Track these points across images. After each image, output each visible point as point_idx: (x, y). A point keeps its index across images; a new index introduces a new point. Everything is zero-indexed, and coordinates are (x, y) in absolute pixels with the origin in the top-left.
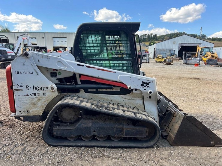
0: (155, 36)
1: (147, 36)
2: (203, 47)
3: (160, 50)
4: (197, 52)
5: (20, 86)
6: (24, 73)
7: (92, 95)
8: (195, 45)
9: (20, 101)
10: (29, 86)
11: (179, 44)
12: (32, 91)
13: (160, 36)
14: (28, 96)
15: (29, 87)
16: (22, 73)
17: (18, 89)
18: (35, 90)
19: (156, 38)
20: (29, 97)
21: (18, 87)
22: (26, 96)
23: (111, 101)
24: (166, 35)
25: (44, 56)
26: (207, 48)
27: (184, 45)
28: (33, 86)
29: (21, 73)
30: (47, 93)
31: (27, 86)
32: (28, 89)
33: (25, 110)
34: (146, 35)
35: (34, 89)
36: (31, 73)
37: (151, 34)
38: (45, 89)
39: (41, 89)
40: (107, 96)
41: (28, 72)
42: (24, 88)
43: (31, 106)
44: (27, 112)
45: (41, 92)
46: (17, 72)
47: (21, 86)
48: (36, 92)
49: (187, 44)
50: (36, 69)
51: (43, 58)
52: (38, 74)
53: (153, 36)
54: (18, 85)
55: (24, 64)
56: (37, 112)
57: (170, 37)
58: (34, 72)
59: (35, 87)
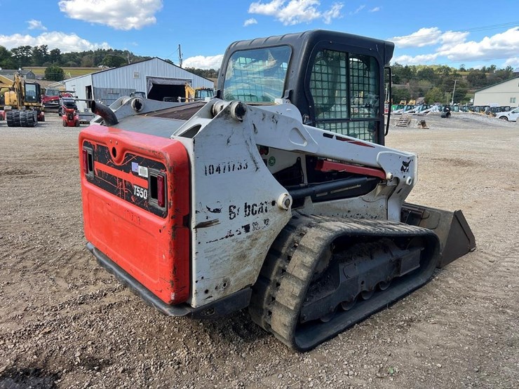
0: (56, 52)
1: (31, 51)
2: (199, 88)
3: (105, 92)
4: (187, 97)
5: (214, 211)
6: (227, 168)
7: (323, 205)
8: (180, 83)
9: (211, 257)
10: (235, 207)
11: (148, 78)
12: (242, 220)
13: (67, 54)
14: (232, 236)
15: (235, 211)
16: (222, 169)
17: (209, 220)
18: (249, 214)
19: (59, 59)
20: (233, 241)
21: (210, 214)
22: (227, 237)
23: (349, 212)
24: (84, 54)
25: (267, 116)
26: (205, 89)
27: (159, 82)
28: (246, 204)
29: (218, 170)
30: (272, 218)
31: (230, 207)
32: (233, 215)
33: (220, 282)
34: (28, 47)
35: (246, 211)
36: (243, 165)
37: (44, 47)
38: (270, 207)
39: (261, 210)
40: (347, 203)
41: (237, 166)
42: (223, 216)
43: (236, 263)
44: (225, 285)
45: (260, 218)
46: (208, 169)
47: (217, 211)
48: (250, 220)
49: (163, 79)
50: (254, 155)
51: (265, 119)
52: (257, 168)
53: (49, 52)
54: (209, 209)
55: (228, 142)
56: (245, 280)
57: (96, 59)
58: (251, 164)
59: (249, 206)
